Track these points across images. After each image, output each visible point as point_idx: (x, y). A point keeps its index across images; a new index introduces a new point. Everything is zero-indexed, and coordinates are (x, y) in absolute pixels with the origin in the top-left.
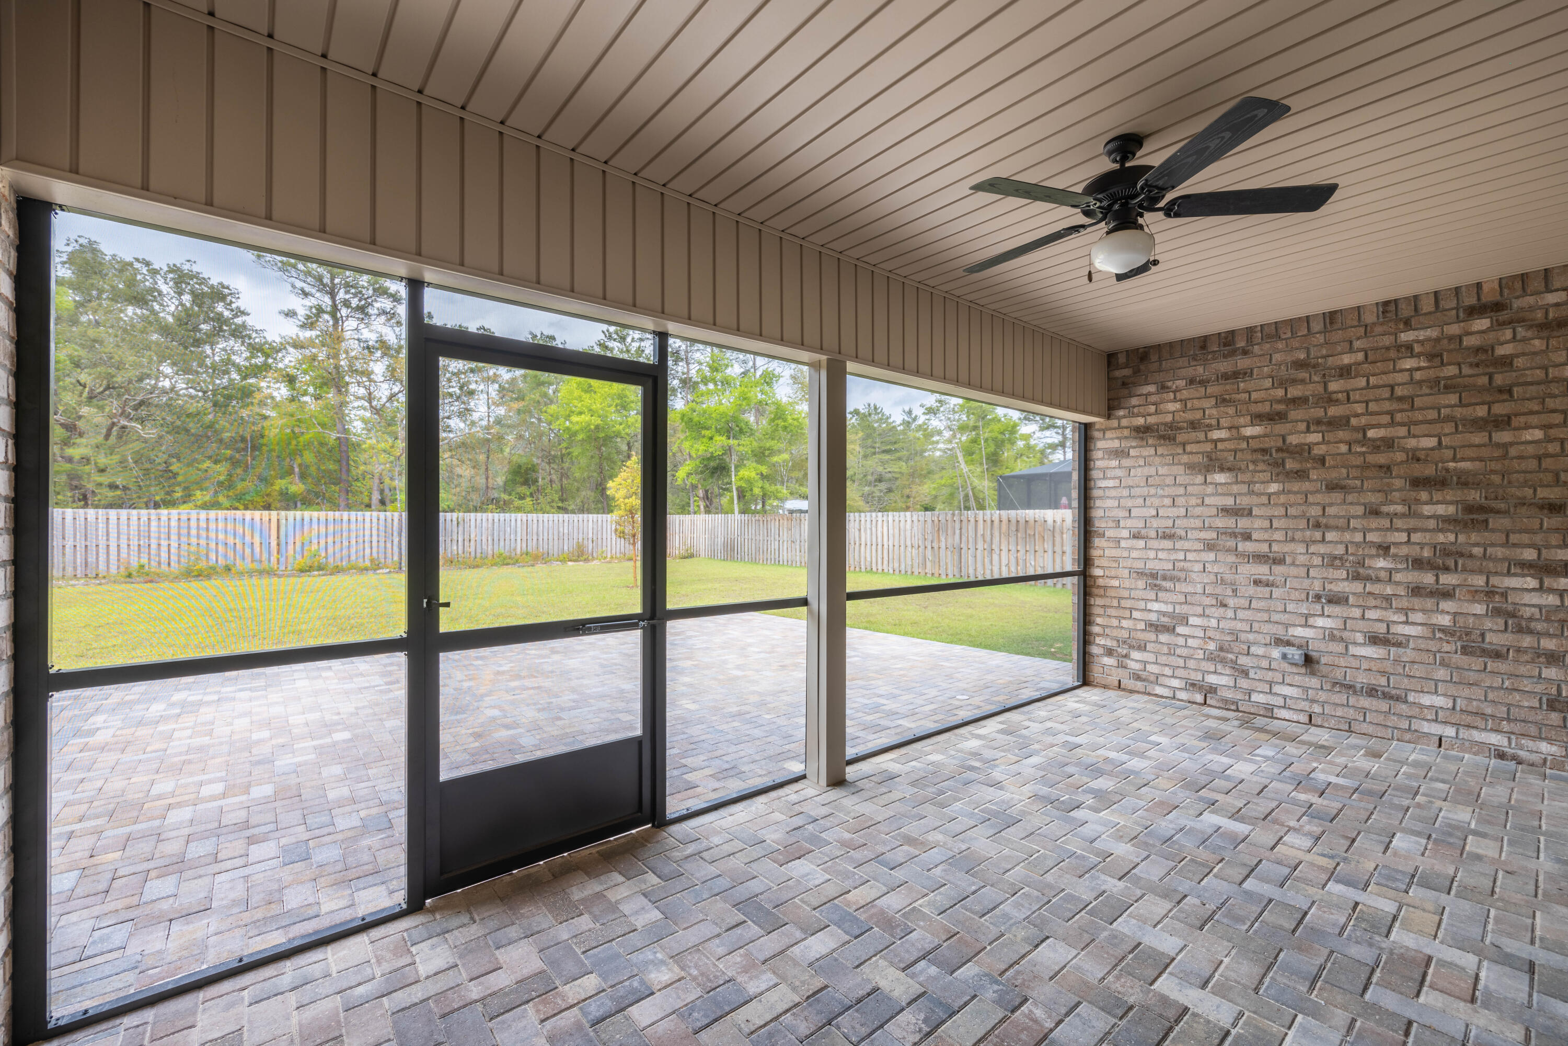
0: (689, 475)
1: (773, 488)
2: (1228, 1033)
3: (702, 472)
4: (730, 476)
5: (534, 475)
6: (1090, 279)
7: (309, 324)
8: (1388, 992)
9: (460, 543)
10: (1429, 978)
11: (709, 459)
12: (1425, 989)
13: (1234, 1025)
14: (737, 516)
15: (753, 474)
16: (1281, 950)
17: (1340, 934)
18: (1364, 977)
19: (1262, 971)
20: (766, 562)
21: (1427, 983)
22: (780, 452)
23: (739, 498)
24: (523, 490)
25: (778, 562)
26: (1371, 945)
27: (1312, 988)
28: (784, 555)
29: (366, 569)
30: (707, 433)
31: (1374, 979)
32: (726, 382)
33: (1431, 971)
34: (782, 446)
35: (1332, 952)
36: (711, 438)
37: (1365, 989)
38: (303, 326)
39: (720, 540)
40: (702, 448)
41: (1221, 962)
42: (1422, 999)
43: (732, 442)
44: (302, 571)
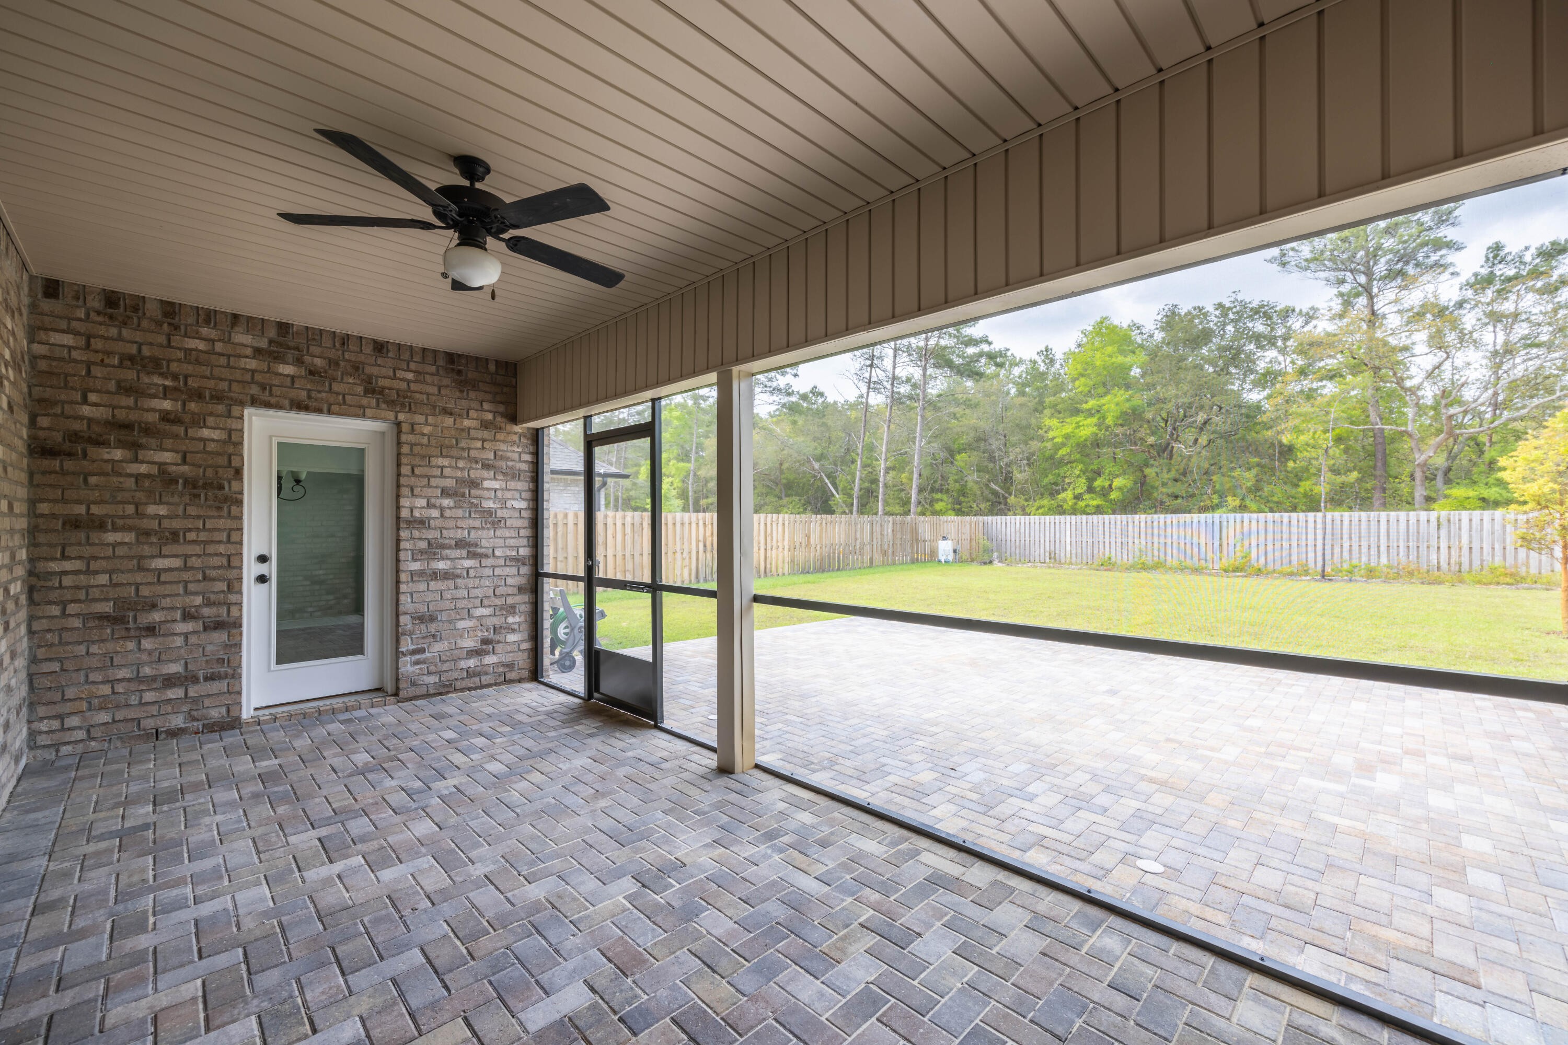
2: (300, 871)
6: (493, 297)
7: (1341, 315)
8: (227, 965)
10: (201, 1006)
12: (200, 993)
13: (302, 877)
16: (325, 929)
17: (298, 981)
18: (252, 961)
19: (319, 907)
21: (200, 1001)
26: (267, 992)
27: (281, 924)
31: (243, 966)
33: (202, 1015)
35: (291, 959)
37: (245, 954)
41: (348, 892)
42: (199, 982)
44: (1226, 571)
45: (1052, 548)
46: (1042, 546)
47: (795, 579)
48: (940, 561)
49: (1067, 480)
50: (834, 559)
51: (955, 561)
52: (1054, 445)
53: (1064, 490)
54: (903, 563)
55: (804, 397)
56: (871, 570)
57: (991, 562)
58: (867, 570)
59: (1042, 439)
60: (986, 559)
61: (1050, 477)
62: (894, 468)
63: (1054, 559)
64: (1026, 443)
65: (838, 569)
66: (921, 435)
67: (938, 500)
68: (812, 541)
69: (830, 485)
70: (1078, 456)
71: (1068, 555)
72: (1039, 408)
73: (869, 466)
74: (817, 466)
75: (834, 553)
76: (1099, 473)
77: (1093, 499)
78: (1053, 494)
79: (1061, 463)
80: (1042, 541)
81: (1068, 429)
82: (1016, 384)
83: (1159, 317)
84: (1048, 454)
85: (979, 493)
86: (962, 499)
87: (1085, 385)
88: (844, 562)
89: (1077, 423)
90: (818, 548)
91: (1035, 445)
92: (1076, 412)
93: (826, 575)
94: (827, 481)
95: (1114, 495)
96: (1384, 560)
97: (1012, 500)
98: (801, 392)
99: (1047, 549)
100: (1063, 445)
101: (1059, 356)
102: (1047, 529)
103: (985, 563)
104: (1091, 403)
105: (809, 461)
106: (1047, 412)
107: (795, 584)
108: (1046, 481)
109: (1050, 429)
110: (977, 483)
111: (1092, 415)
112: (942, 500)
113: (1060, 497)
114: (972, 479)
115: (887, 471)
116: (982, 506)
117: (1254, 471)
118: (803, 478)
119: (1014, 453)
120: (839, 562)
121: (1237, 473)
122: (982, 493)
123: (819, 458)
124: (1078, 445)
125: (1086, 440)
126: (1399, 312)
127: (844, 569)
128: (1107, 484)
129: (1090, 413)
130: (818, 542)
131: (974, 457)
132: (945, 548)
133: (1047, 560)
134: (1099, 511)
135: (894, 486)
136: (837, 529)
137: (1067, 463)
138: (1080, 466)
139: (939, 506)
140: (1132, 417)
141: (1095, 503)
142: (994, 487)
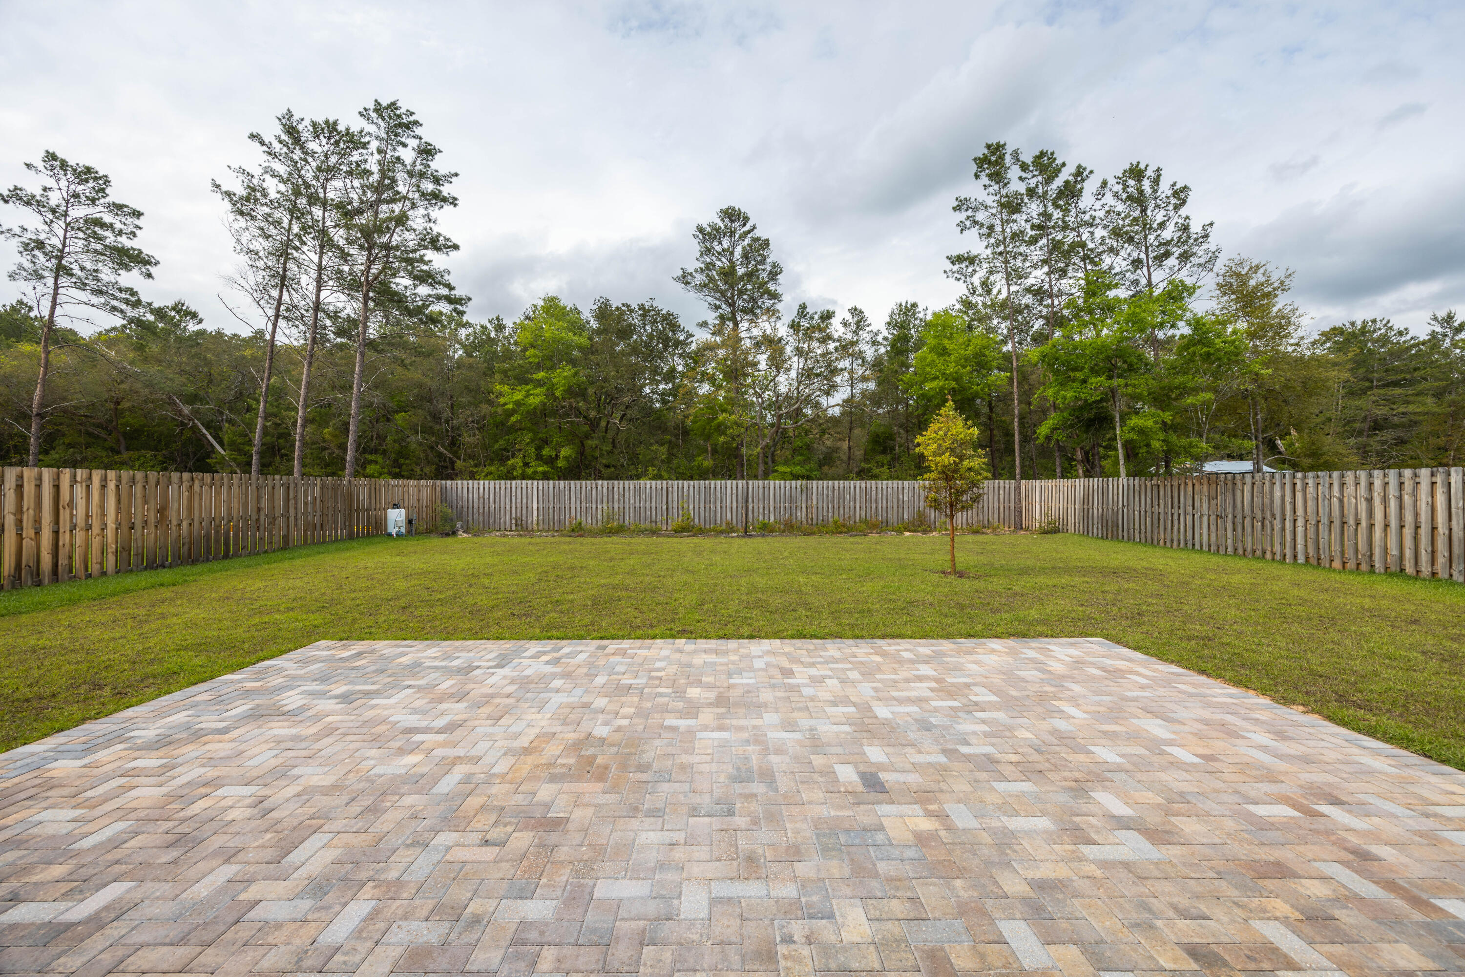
0: (1054, 429)
1: (1184, 441)
3: (1072, 426)
4: (1114, 429)
5: (891, 443)
7: (718, 332)
9: (804, 510)
11: (1081, 408)
14: (1123, 479)
15: (1150, 423)
20: (1169, 544)
22: (1195, 391)
23: (1128, 457)
24: (881, 458)
25: (1190, 546)
28: (1203, 535)
29: (722, 532)
30: (1079, 375)
32: (1110, 308)
34: (1200, 380)
36: (1084, 381)
38: (713, 334)
39: (1096, 511)
40: (1070, 394)
43: (1116, 382)
44: (676, 531)
45: (519, 515)
46: (508, 513)
47: (129, 581)
48: (390, 535)
49: (517, 447)
50: (217, 541)
51: (409, 532)
52: (505, 411)
53: (513, 456)
54: (336, 540)
55: (160, 313)
56: (287, 554)
57: (454, 533)
58: (280, 554)
59: (491, 403)
60: (447, 528)
61: (501, 442)
62: (313, 421)
63: (522, 527)
64: (476, 406)
65: (226, 556)
66: (360, 377)
67: (371, 462)
68: (172, 515)
69: (210, 437)
70: (529, 425)
71: (535, 522)
72: (489, 372)
73: (275, 416)
74: (186, 410)
75: (217, 532)
76: (546, 442)
77: (540, 466)
78: (503, 460)
79: (512, 429)
80: (508, 508)
81: (518, 396)
82: (463, 346)
83: (595, 307)
84: (498, 419)
85: (422, 455)
86: (402, 461)
87: (536, 356)
88: (236, 543)
89: (527, 391)
90: (185, 524)
91: (485, 408)
92: (526, 382)
93: (198, 568)
94: (205, 431)
95: (561, 463)
96: (772, 518)
97: (459, 464)
98: (156, 305)
99: (514, 515)
100: (513, 412)
101: (509, 323)
102: (514, 494)
103: (447, 535)
104: (541, 375)
105: (172, 403)
106: (498, 376)
107: (127, 591)
108: (497, 446)
109: (501, 394)
110: (421, 444)
111: (541, 386)
112: (376, 463)
113: (510, 463)
114: (415, 440)
115: (306, 422)
116: (427, 470)
117: (666, 446)
118: (159, 425)
119: (464, 415)
120: (227, 544)
121: (655, 447)
122: (427, 456)
123: (192, 399)
124: (528, 412)
125: (535, 408)
126: (750, 338)
127: (236, 555)
128: (553, 454)
129: (539, 383)
130: (183, 514)
131: (419, 417)
132: (396, 518)
133: (514, 528)
134: (546, 477)
135: (313, 443)
136: (224, 496)
137: (517, 430)
138: (530, 435)
139: (371, 469)
140: (576, 391)
141: (541, 469)
142: (442, 450)
